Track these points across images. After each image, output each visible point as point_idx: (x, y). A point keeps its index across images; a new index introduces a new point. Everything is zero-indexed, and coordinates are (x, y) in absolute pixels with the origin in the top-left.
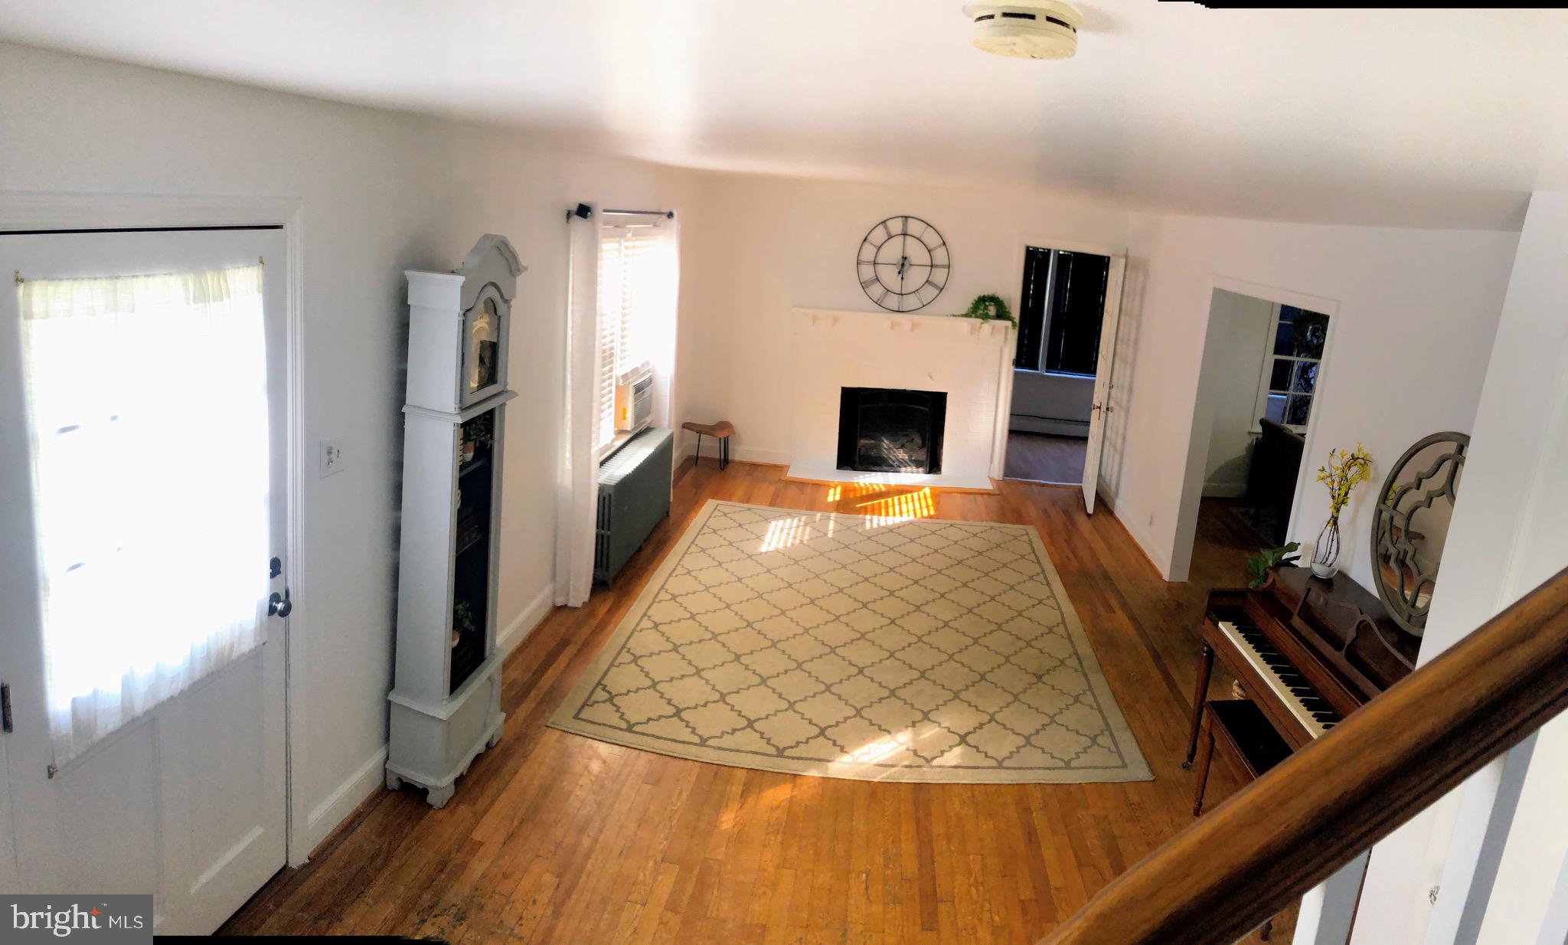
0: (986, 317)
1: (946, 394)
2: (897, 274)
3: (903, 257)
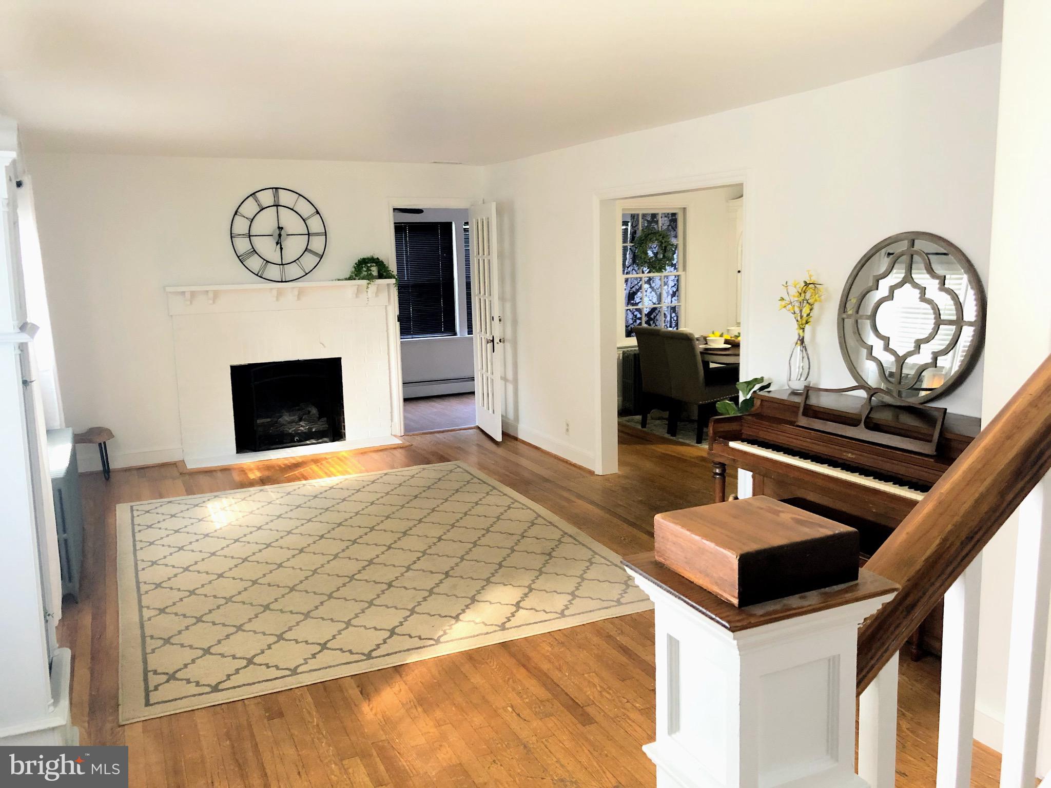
0: (370, 277)
1: (340, 358)
2: (275, 244)
3: (279, 228)
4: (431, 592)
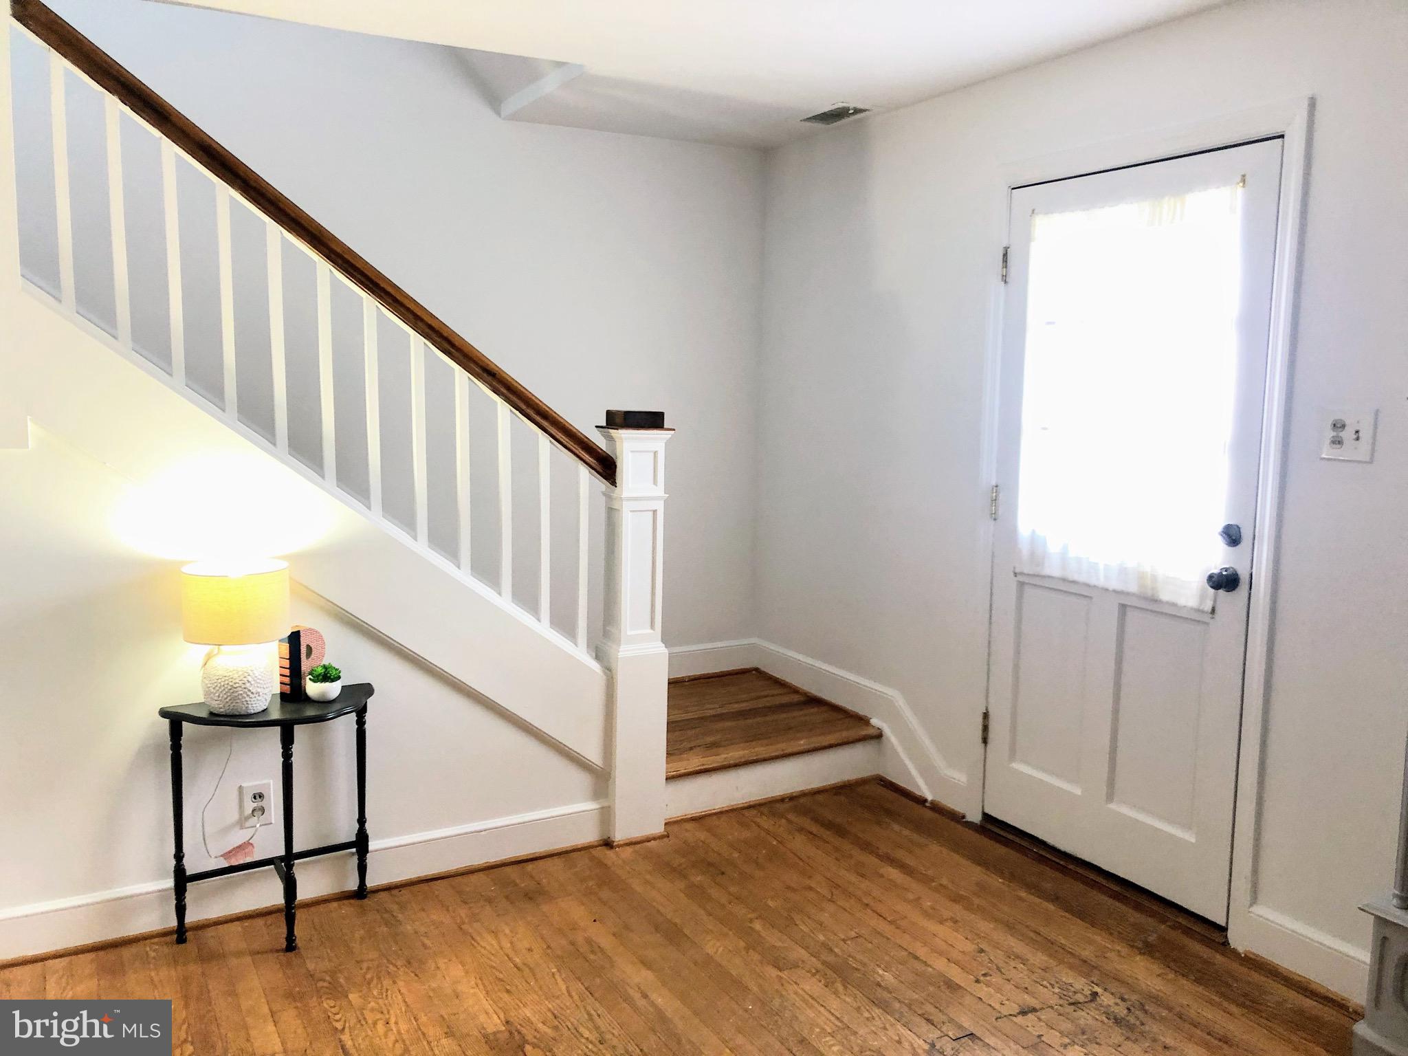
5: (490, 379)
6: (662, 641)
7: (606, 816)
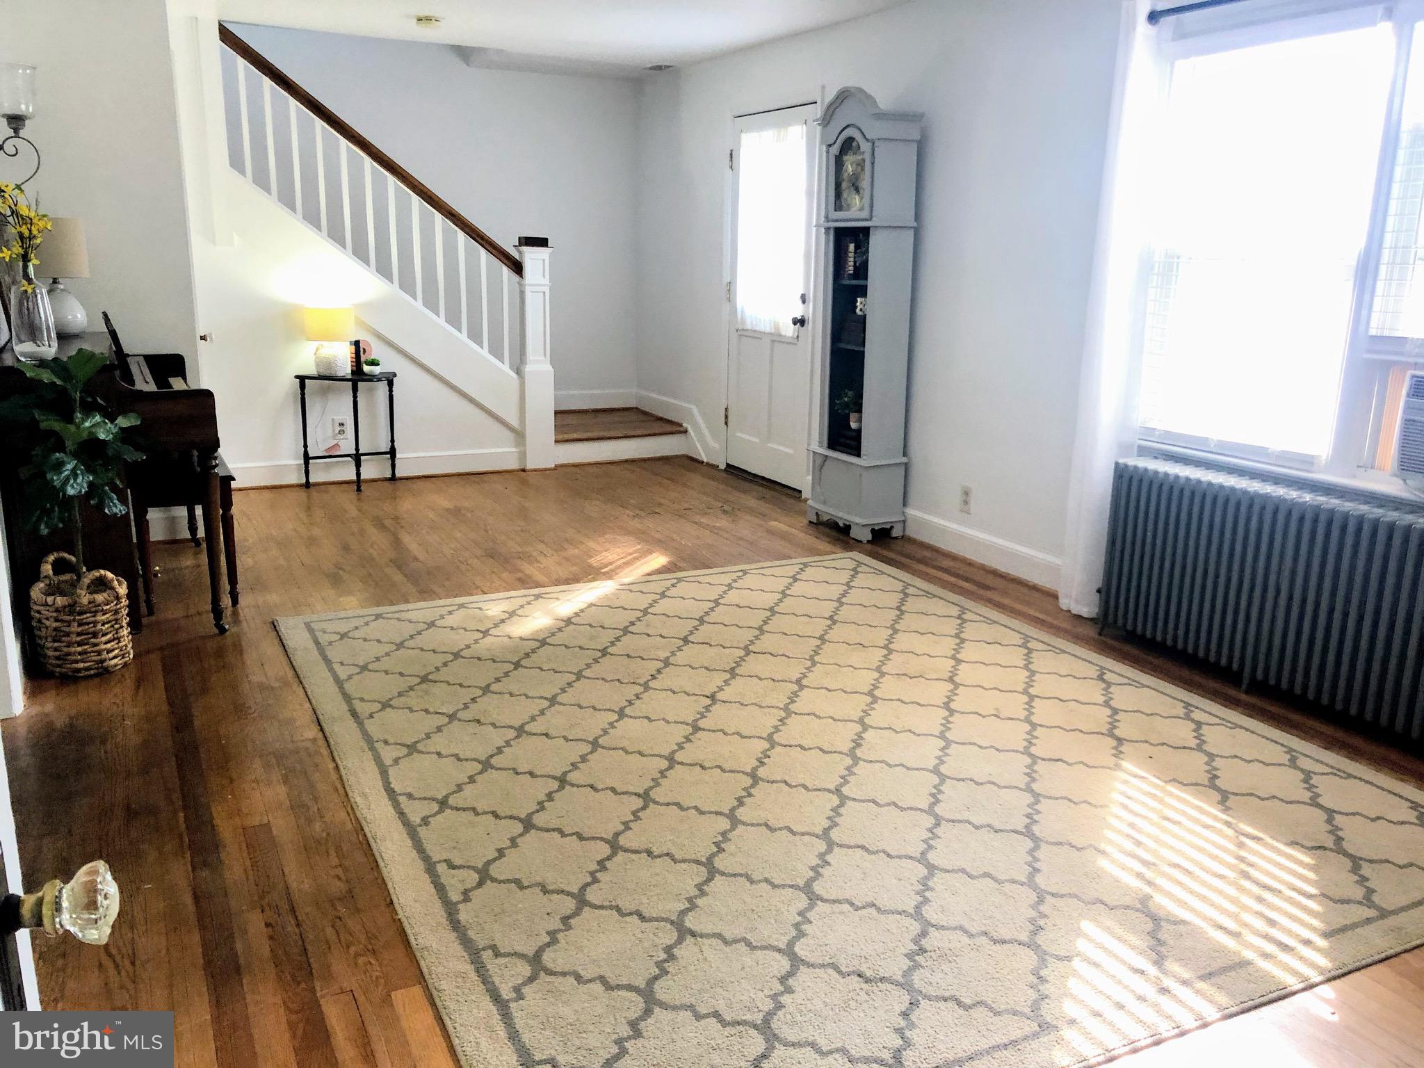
4: (626, 631)
5: (453, 218)
6: (551, 364)
7: (523, 456)
